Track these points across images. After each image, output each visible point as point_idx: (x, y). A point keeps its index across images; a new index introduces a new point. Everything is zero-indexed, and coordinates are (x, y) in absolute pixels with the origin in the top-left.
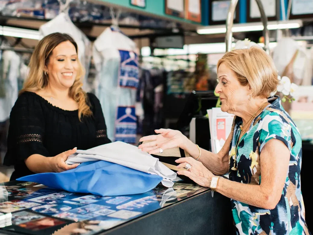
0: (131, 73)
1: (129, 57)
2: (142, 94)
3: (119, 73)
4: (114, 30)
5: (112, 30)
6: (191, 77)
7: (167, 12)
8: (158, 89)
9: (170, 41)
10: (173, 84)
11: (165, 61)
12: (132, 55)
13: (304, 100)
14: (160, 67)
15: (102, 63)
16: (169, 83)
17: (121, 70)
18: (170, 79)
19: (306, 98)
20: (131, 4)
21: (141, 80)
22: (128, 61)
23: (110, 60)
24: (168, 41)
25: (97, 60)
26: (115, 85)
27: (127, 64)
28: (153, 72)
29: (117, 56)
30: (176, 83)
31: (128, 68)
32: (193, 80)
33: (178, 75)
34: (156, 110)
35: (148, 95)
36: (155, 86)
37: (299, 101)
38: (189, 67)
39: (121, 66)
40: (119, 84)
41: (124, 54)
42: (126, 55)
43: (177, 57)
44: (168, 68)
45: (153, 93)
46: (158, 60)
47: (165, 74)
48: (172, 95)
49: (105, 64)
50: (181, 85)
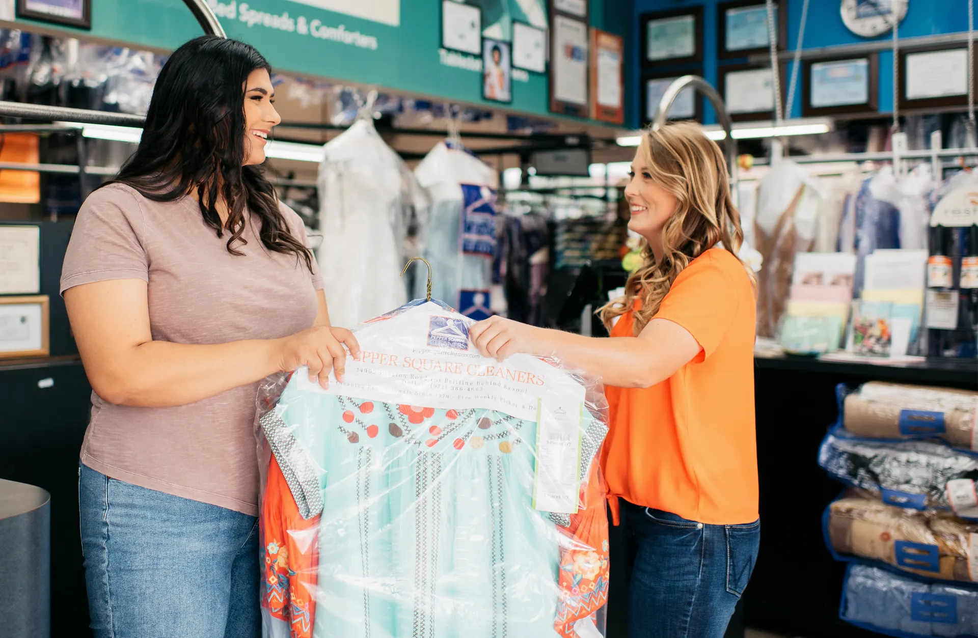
0: (483, 228)
1: (479, 196)
2: (504, 269)
3: (462, 227)
4: (451, 146)
5: (449, 146)
6: (607, 233)
7: (554, 107)
8: (538, 258)
9: (563, 159)
10: (567, 248)
11: (553, 199)
12: (486, 194)
13: (815, 281)
14: (542, 210)
15: (429, 209)
16: (560, 247)
17: (465, 222)
18: (562, 238)
19: (819, 277)
20: (484, 98)
21: (501, 240)
22: (478, 204)
23: (445, 204)
24: (558, 159)
25: (420, 203)
26: (453, 250)
27: (476, 210)
28: (528, 223)
29: (458, 196)
30: (574, 245)
31: (478, 218)
32: (612, 238)
33: (581, 229)
34: (534, 302)
35: (516, 270)
36: (532, 251)
37: (806, 282)
38: (607, 211)
39: (465, 214)
40: (461, 248)
41: (471, 192)
42: (474, 194)
43: (579, 192)
44: (561, 214)
45: (527, 267)
46: (537, 198)
47: (552, 225)
48: (566, 269)
49: (435, 210)
50: (585, 249)
